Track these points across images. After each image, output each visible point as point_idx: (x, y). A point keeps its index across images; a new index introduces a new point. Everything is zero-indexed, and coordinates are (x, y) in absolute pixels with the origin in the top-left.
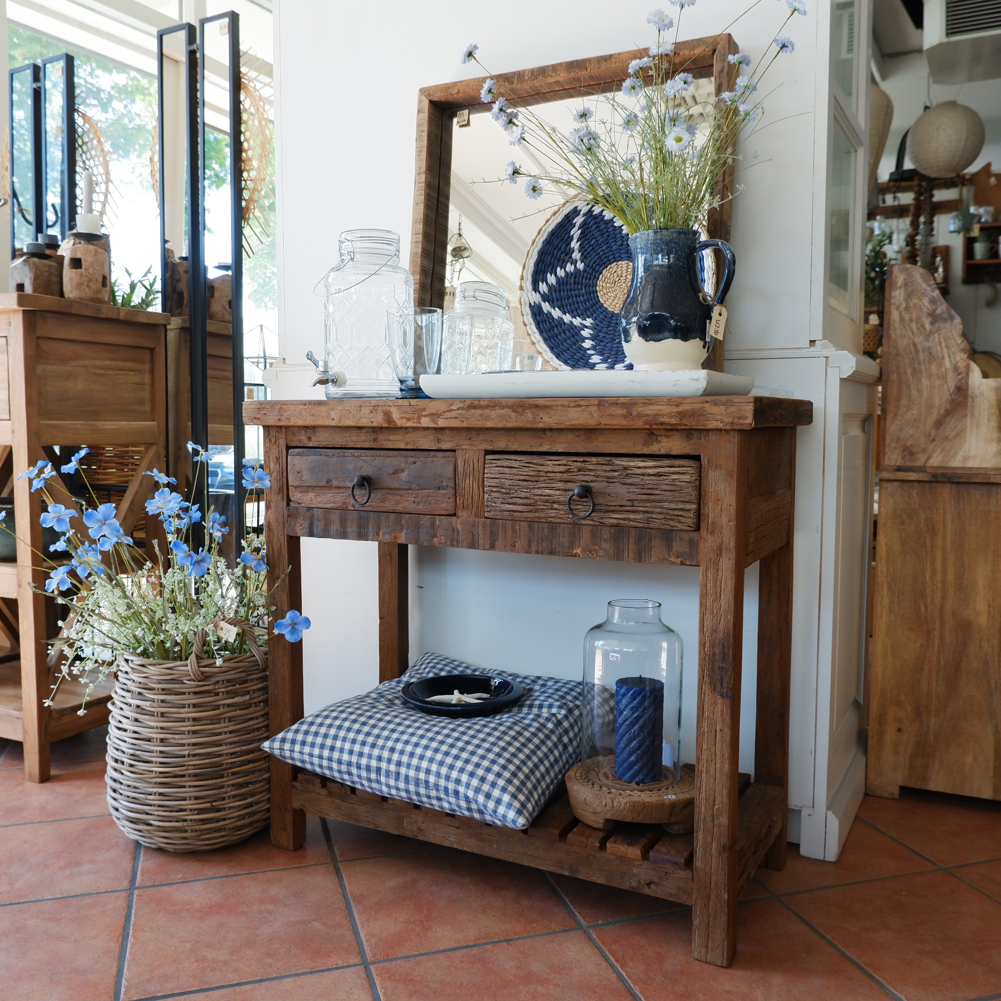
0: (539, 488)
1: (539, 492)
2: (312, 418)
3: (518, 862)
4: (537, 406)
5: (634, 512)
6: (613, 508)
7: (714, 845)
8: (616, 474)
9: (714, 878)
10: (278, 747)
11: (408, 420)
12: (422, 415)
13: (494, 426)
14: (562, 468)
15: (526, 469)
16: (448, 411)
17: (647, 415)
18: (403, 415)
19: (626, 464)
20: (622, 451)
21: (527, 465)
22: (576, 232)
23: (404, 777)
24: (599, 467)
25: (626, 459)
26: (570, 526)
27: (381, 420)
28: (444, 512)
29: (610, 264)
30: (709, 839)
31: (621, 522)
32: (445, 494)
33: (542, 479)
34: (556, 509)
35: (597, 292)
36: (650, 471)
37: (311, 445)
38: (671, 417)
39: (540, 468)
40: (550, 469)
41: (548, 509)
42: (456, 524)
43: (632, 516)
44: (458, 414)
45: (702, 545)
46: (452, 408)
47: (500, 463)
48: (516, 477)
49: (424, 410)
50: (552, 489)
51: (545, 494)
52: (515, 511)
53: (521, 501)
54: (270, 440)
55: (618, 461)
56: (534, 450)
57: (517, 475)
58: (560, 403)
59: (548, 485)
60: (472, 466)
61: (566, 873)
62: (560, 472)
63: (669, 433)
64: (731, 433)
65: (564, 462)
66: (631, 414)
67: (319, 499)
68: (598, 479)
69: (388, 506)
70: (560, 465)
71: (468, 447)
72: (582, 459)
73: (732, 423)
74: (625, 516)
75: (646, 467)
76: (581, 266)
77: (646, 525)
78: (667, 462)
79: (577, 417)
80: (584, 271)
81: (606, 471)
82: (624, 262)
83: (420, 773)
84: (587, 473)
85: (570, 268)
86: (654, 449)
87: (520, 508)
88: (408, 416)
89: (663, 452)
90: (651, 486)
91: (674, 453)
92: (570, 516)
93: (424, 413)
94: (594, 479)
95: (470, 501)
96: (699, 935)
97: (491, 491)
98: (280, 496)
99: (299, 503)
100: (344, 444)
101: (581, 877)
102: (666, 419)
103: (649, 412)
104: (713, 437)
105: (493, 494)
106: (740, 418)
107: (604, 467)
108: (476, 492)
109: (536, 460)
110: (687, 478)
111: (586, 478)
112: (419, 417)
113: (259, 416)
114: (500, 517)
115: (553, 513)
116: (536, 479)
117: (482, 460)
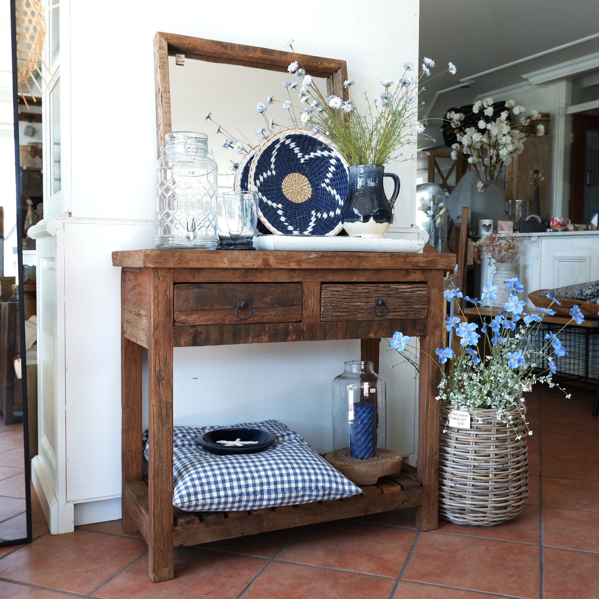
0: (354, 302)
1: (354, 304)
2: (209, 262)
3: (336, 519)
4: (359, 257)
5: (400, 311)
6: (390, 310)
7: (433, 471)
8: (392, 292)
9: (433, 487)
10: (187, 500)
11: (281, 264)
12: (290, 261)
13: (336, 268)
14: (366, 291)
15: (347, 292)
16: (308, 259)
17: (413, 262)
18: (278, 261)
19: (397, 287)
20: (393, 280)
21: (348, 289)
22: (275, 153)
23: (280, 490)
24: (384, 289)
25: (396, 285)
26: (368, 322)
27: (260, 264)
28: (295, 320)
29: (290, 174)
30: (431, 469)
31: (395, 317)
32: (297, 309)
33: (355, 297)
34: (362, 313)
35: (282, 189)
36: (408, 290)
37: (194, 281)
38: (423, 263)
39: (355, 291)
40: (360, 291)
41: (359, 313)
42: (303, 327)
43: (400, 314)
44: (315, 261)
45: (428, 325)
46: (310, 257)
47: (331, 289)
48: (341, 297)
49: (292, 258)
50: (360, 302)
51: (356, 305)
52: (339, 316)
53: (344, 310)
54: (159, 279)
55: (393, 286)
56: (349, 281)
57: (341, 295)
58: (371, 255)
59: (358, 300)
60: (313, 291)
61: (363, 514)
62: (365, 293)
63: (415, 271)
64: (441, 270)
65: (368, 287)
66: (406, 262)
67: (201, 319)
68: (384, 295)
69: (256, 319)
70: (364, 289)
71: (311, 280)
72: (376, 285)
73: (448, 266)
74: (397, 314)
75: (406, 288)
76: (274, 173)
77: (406, 318)
78: (416, 285)
79: (380, 263)
80: (276, 176)
81: (387, 291)
82: (297, 174)
83: (292, 484)
84: (378, 292)
85: (269, 173)
86: (409, 279)
87: (343, 314)
88: (281, 261)
89: (412, 280)
90: (409, 298)
91: (416, 281)
92: (369, 316)
93: (292, 260)
94: (382, 295)
95: (311, 312)
96: (426, 519)
97: (327, 305)
98: (168, 319)
99: (184, 323)
100: (222, 280)
101: (370, 513)
102: (421, 264)
103: (414, 260)
104: (434, 273)
105: (328, 307)
106: (451, 264)
107: (387, 289)
108: (315, 306)
109: (351, 286)
110: (424, 293)
111: (378, 295)
112: (289, 262)
113: (159, 261)
114: (330, 320)
115: (360, 315)
116: (352, 297)
117: (319, 287)
